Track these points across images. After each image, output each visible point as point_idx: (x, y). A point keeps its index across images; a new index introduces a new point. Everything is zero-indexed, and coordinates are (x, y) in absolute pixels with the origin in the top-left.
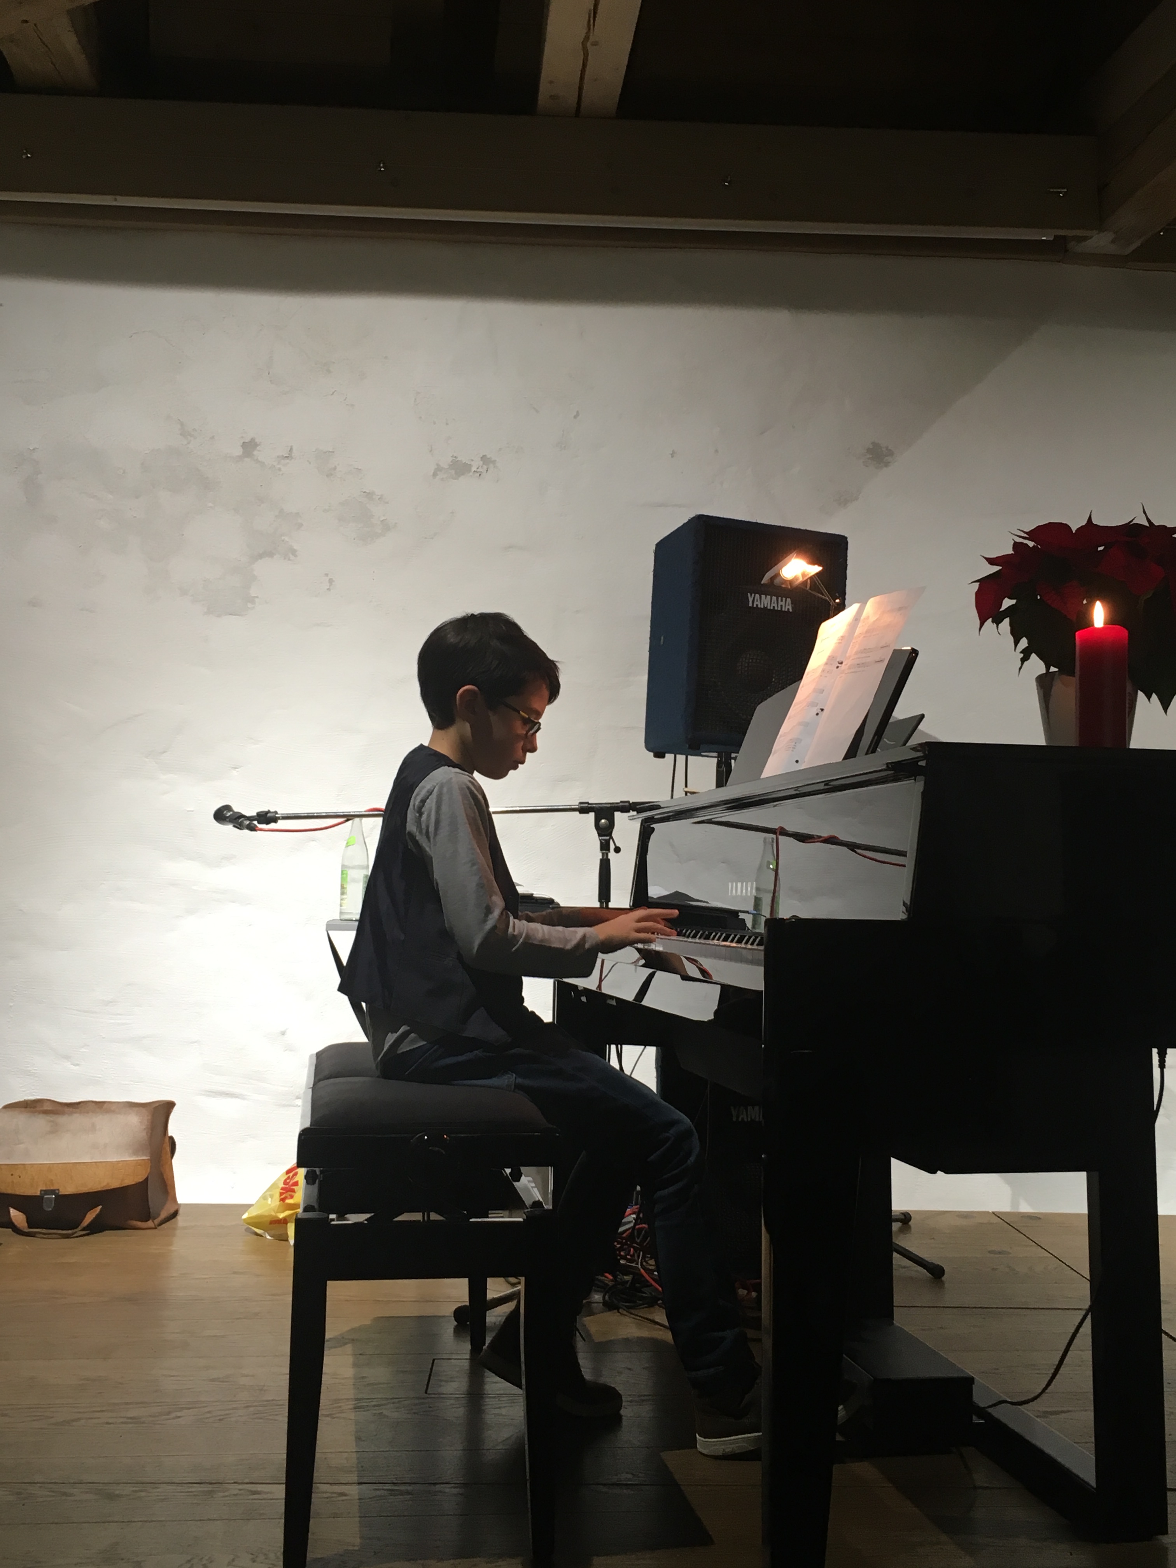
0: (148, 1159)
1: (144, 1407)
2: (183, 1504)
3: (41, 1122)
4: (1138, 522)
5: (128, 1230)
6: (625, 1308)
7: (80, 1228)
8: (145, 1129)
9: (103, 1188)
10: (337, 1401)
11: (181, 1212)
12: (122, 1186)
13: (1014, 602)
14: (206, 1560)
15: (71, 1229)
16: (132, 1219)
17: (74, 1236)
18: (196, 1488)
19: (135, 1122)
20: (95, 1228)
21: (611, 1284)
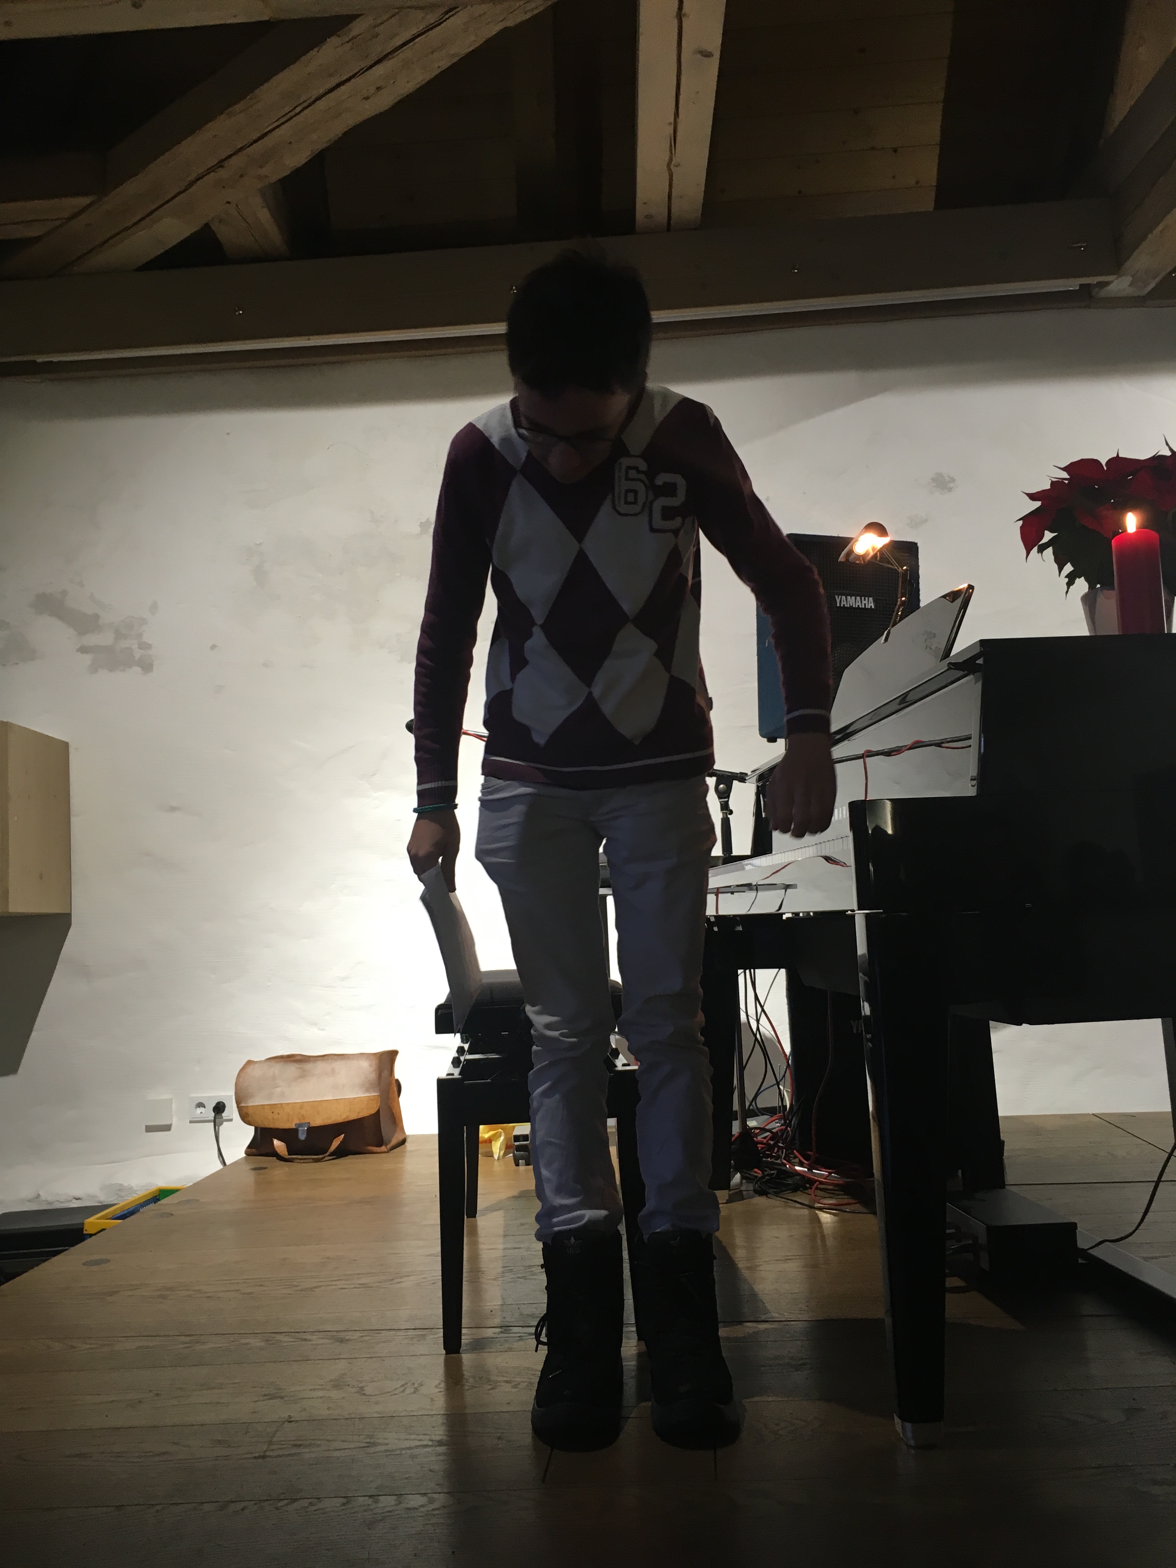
0: (377, 1095)
1: (372, 1276)
2: (401, 1344)
3: (292, 1069)
4: (1163, 454)
5: (367, 1155)
6: (774, 1194)
7: (328, 1153)
8: (374, 1071)
9: (344, 1119)
10: (530, 1267)
11: (408, 1140)
12: (359, 1117)
13: (1056, 534)
14: (418, 1384)
15: (321, 1155)
16: (367, 1146)
17: (323, 1160)
18: (411, 1333)
19: (367, 1068)
20: (341, 1153)
21: (760, 1176)
